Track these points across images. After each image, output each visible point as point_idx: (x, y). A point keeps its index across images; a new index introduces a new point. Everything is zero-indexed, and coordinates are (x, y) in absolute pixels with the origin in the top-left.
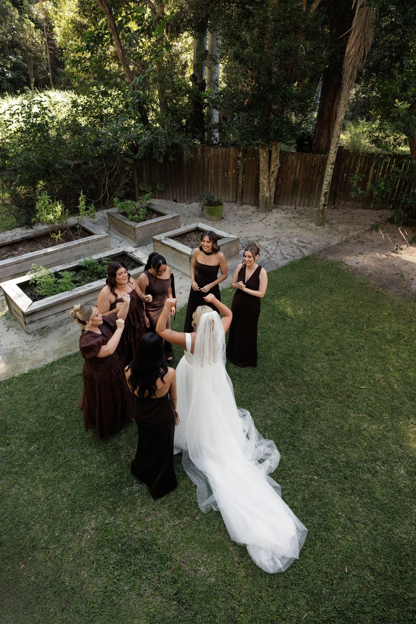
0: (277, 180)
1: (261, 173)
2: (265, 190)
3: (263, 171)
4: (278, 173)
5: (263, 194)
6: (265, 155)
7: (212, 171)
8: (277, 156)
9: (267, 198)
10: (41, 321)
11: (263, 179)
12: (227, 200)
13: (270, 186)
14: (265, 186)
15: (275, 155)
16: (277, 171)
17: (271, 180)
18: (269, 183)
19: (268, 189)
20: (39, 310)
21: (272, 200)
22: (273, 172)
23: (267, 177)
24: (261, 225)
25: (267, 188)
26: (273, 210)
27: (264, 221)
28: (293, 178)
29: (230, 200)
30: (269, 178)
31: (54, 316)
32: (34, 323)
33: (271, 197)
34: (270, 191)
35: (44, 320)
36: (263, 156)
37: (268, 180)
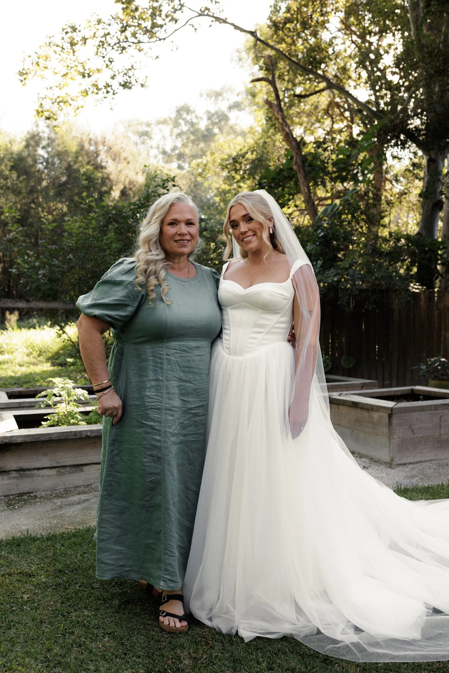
10: (22, 477)
20: (19, 440)
31: (54, 472)
32: (5, 477)
35: (29, 476)
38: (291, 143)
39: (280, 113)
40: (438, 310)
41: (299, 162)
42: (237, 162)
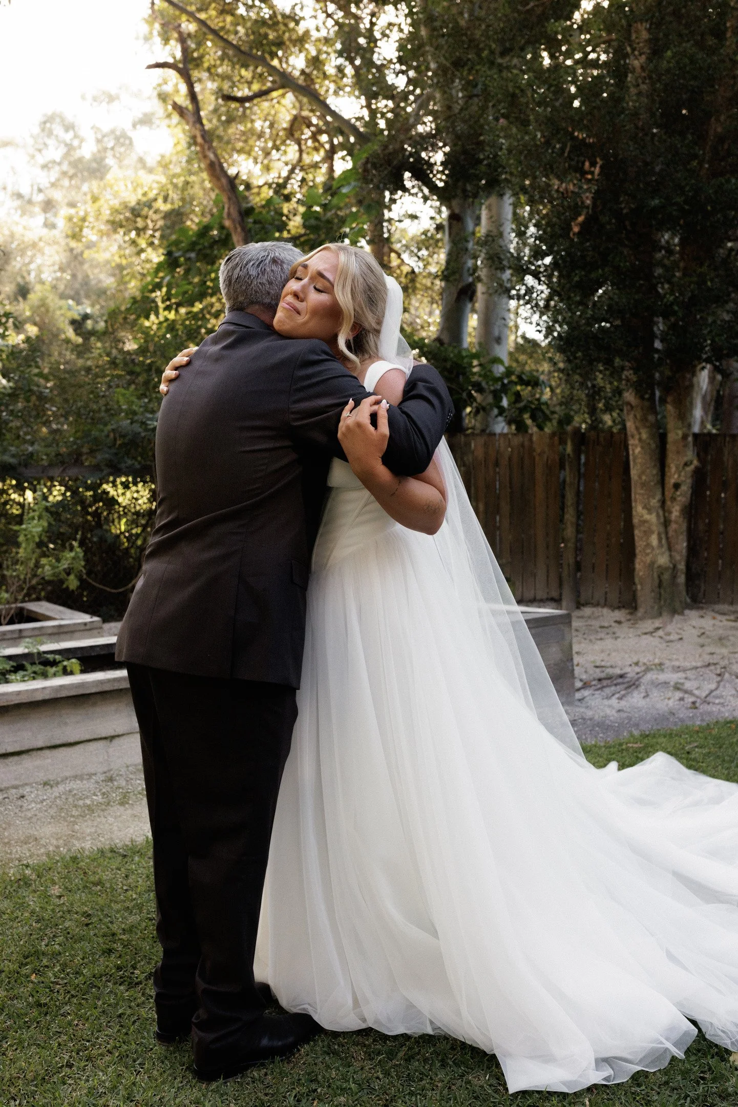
0: (691, 512)
1: (637, 493)
2: (655, 543)
3: (643, 485)
4: (694, 487)
5: (648, 559)
9: (662, 570)
11: (645, 512)
13: (671, 533)
14: (653, 532)
16: (689, 481)
17: (670, 512)
18: (666, 523)
19: (664, 541)
21: (682, 579)
22: (677, 486)
23: (658, 505)
24: (651, 642)
25: (660, 539)
26: (687, 612)
30: (664, 508)
33: (675, 566)
34: (670, 549)
36: (640, 440)
37: (661, 513)
38: (218, 179)
39: (198, 126)
41: (235, 214)
42: (139, 215)
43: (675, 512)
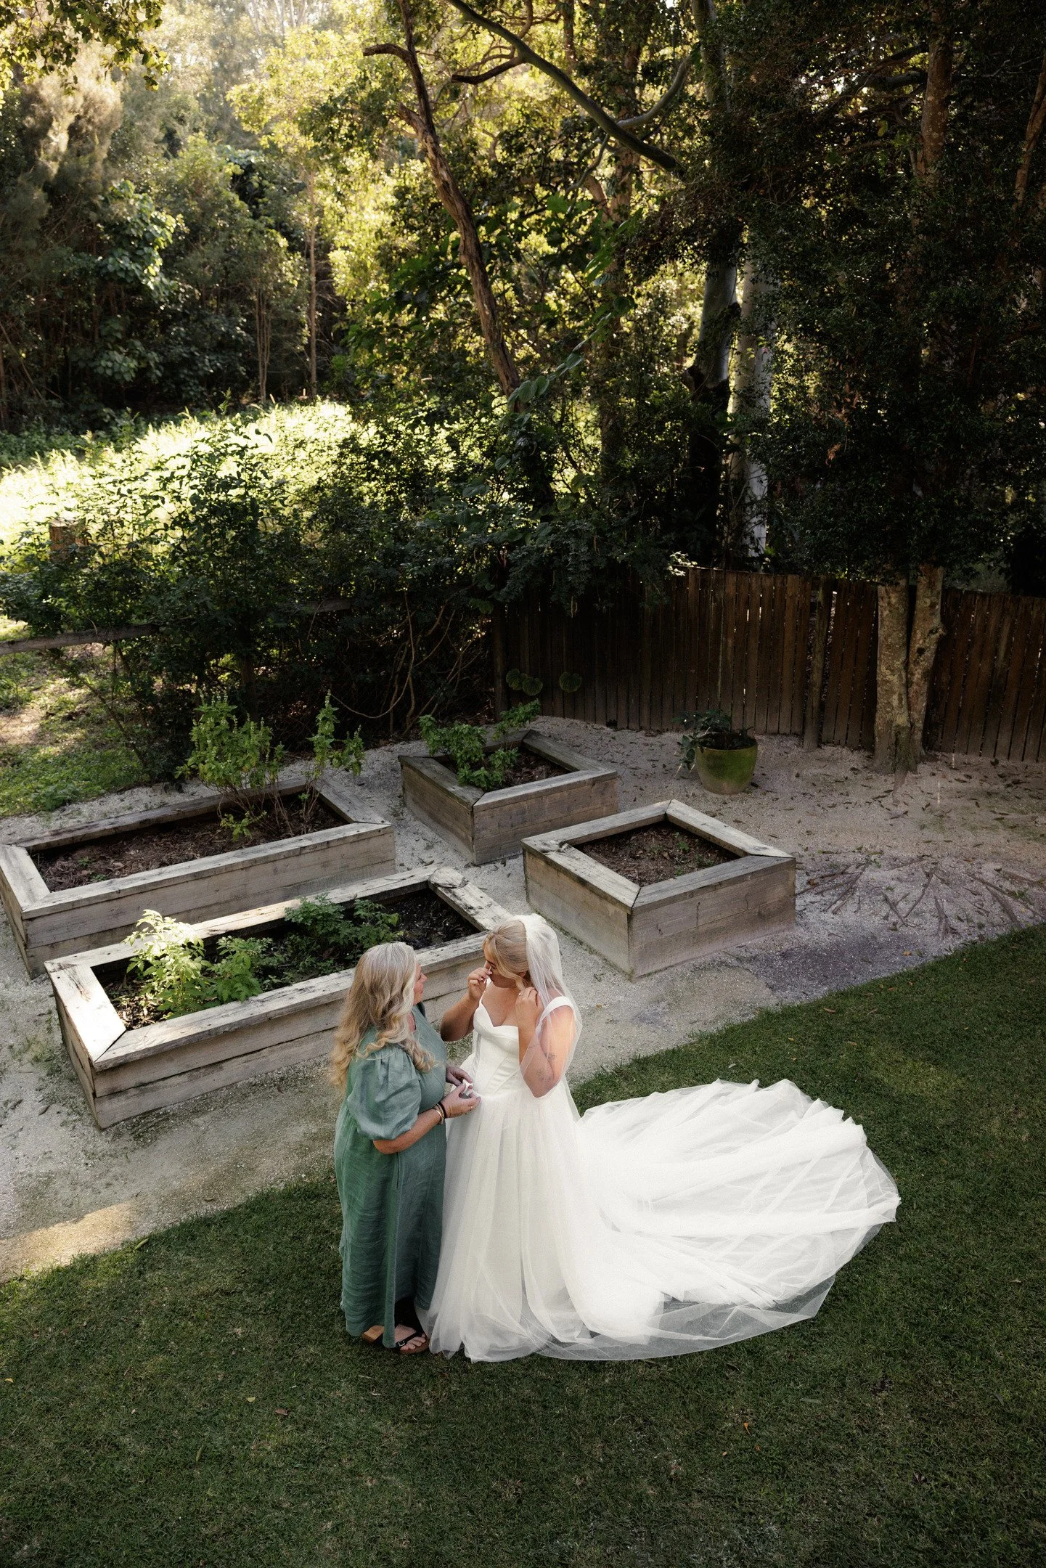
0: (932, 675)
1: (884, 655)
2: (895, 702)
3: (889, 647)
4: (937, 652)
5: (888, 717)
6: (893, 601)
7: (730, 642)
8: (933, 606)
9: (899, 730)
11: (888, 672)
12: (773, 728)
13: (911, 694)
14: (894, 693)
15: (928, 601)
16: (933, 647)
17: (913, 675)
18: (908, 684)
19: (904, 702)
21: (918, 736)
22: (921, 651)
23: (901, 667)
24: (878, 815)
25: (900, 700)
26: (921, 767)
27: (888, 801)
28: (985, 669)
29: (784, 729)
30: (907, 672)
31: (184, 1078)
32: (122, 1098)
33: (912, 725)
34: (909, 709)
35: (152, 1090)
36: (889, 603)
37: (904, 674)
39: (429, 137)
40: (715, 601)
41: (472, 249)
43: (917, 675)
